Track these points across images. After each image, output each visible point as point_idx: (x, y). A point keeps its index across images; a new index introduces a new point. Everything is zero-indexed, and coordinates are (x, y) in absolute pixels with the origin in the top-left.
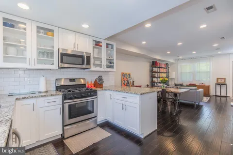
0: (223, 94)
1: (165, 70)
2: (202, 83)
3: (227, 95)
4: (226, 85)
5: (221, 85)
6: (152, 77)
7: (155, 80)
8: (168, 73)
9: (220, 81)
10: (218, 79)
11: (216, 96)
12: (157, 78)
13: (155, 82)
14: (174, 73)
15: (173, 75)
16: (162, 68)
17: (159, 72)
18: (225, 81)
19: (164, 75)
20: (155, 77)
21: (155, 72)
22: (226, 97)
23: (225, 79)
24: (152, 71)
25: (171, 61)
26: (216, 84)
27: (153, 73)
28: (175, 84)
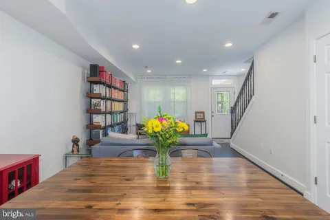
1: (120, 95)
4: (205, 121)
6: (91, 111)
7: (98, 119)
9: (198, 117)
10: (196, 113)
12: (105, 113)
13: (99, 127)
16: (115, 88)
17: (110, 99)
18: (204, 116)
19: (120, 107)
20: (99, 112)
21: (99, 97)
24: (90, 95)
25: (131, 77)
26: (195, 121)
27: (94, 101)
28: (137, 124)
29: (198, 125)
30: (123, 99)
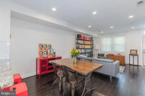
0: (136, 63)
1: (89, 43)
2: (119, 54)
3: (139, 64)
4: (138, 55)
5: (133, 55)
6: (77, 48)
8: (92, 45)
9: (132, 52)
10: (131, 50)
11: (130, 65)
12: (81, 49)
14: (98, 45)
15: (96, 46)
16: (86, 41)
17: (84, 44)
18: (137, 53)
19: (89, 47)
20: (79, 48)
22: (138, 66)
23: (137, 51)
25: (95, 35)
26: (130, 55)
27: (78, 45)
28: (98, 54)
29: (131, 57)
30: (90, 44)
